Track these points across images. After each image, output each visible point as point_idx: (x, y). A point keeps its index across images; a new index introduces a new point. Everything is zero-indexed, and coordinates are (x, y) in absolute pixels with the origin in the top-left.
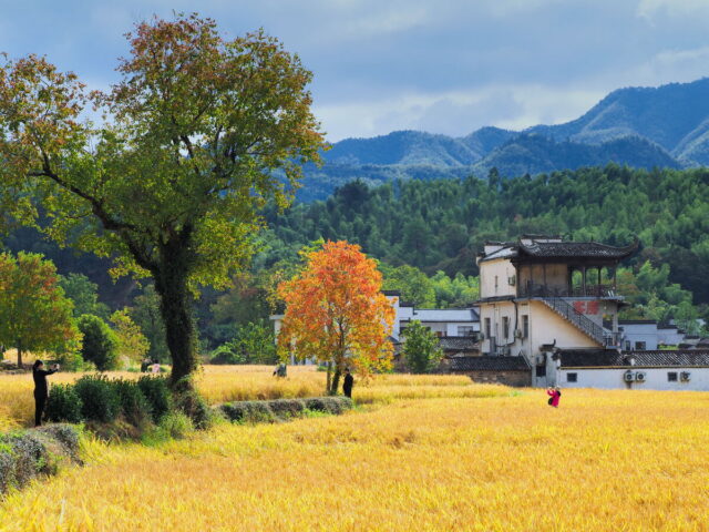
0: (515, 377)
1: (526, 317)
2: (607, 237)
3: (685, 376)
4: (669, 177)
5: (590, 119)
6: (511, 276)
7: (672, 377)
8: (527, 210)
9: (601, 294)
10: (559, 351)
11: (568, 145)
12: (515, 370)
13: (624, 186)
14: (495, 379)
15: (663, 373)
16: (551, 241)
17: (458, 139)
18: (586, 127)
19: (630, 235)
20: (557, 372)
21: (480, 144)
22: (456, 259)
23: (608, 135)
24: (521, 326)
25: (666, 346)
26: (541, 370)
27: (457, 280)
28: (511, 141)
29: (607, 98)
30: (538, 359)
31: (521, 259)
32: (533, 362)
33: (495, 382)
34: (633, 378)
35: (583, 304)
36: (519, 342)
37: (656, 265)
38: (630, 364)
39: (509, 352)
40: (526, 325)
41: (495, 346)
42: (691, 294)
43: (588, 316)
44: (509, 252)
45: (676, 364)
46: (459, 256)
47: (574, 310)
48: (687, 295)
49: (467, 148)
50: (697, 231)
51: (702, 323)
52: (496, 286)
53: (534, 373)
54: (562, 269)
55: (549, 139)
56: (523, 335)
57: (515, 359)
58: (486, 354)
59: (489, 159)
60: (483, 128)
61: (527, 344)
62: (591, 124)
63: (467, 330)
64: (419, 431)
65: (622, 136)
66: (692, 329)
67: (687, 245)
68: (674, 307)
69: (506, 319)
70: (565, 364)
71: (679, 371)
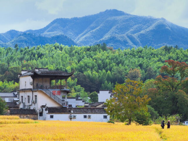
0: (32, 116)
1: (36, 96)
2: (56, 69)
3: (90, 117)
4: (76, 49)
5: (47, 28)
6: (31, 82)
7: (85, 117)
8: (28, 59)
9: (61, 88)
10: (47, 107)
11: (40, 37)
12: (32, 114)
13: (61, 52)
14: (25, 117)
15: (82, 115)
16: (45, 70)
17: (2, 33)
18: (46, 31)
19: (64, 68)
20: (47, 115)
21: (10, 36)
22: (4, 75)
23: (53, 34)
24: (34, 99)
25: (79, 106)
26: (41, 114)
27: (5, 82)
28: (21, 35)
29: (53, 21)
30: (40, 110)
31: (35, 76)
32: (38, 111)
33: (25, 118)
34: (72, 117)
35: (56, 92)
36: (33, 104)
37: (73, 79)
38: (71, 112)
39: (30, 108)
40: (36, 98)
41: (25, 106)
42: (84, 89)
43: (57, 96)
44: (30, 73)
45: (86, 112)
46: (5, 74)
47: (53, 94)
48: (83, 89)
49: (5, 37)
50: (86, 67)
51: (89, 98)
52: (25, 85)
53: (39, 115)
54: (48, 79)
55: (33, 35)
56: (35, 102)
57: (32, 110)
58: (21, 108)
59: (13, 41)
60: (11, 30)
61: (36, 105)
62: (47, 30)
63: (13, 100)
64: (18, 135)
65: (58, 34)
66: (86, 101)
67: (82, 72)
68: (78, 93)
69: (29, 96)
70: (49, 112)
71: (87, 115)
